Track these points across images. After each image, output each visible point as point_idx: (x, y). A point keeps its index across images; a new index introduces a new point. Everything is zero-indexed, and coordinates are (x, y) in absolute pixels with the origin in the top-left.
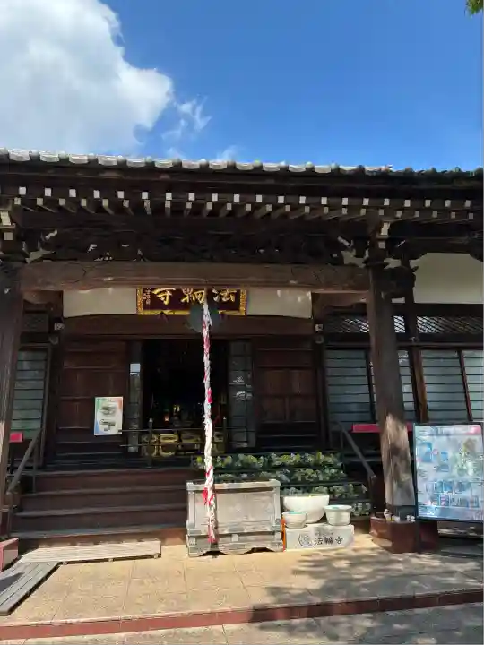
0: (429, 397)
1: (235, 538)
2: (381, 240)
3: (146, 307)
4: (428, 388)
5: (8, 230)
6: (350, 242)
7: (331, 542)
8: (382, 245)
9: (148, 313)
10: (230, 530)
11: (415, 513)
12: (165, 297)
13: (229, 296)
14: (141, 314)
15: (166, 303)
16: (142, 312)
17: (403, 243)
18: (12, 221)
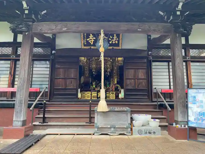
0: (193, 81)
1: (112, 129)
2: (178, 11)
3: (85, 45)
4: (193, 77)
5: (27, 9)
6: (164, 13)
7: (151, 133)
8: (178, 13)
9: (85, 47)
10: (110, 126)
11: (188, 124)
12: (91, 41)
13: (115, 41)
14: (83, 48)
15: (92, 44)
16: (83, 47)
17: (187, 13)
18: (28, 5)
